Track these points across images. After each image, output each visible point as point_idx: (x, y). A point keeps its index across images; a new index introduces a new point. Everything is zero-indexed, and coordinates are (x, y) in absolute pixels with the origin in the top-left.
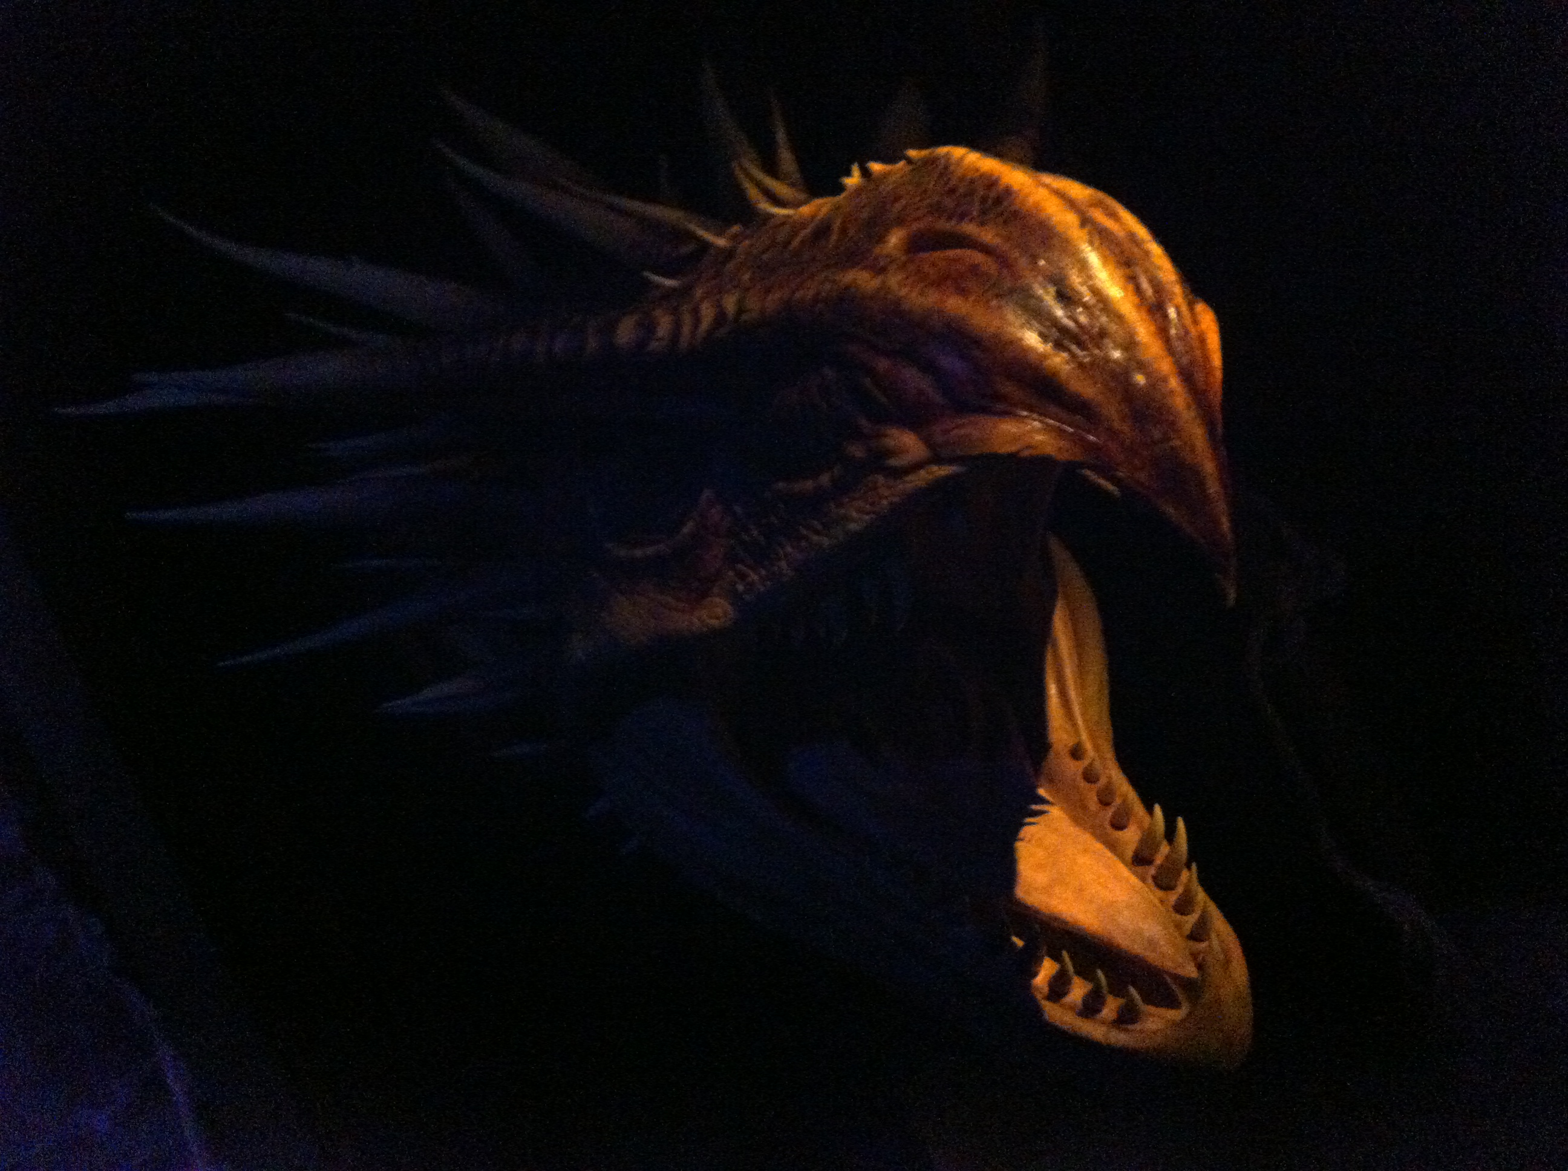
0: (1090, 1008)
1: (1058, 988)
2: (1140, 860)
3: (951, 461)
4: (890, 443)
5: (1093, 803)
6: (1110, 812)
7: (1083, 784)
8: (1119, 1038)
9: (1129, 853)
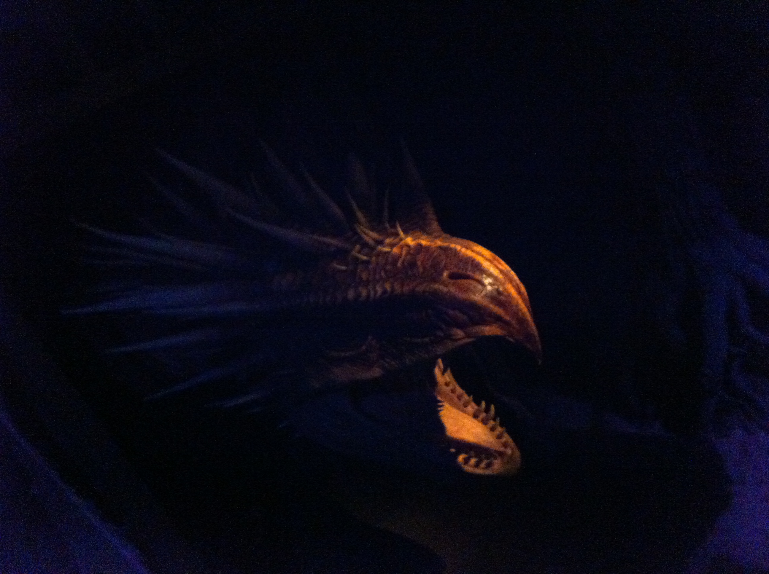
0: (477, 465)
1: (466, 461)
2: (475, 416)
3: (473, 337)
4: (453, 333)
5: (456, 399)
6: (462, 402)
7: (451, 394)
8: (488, 472)
9: (472, 414)
